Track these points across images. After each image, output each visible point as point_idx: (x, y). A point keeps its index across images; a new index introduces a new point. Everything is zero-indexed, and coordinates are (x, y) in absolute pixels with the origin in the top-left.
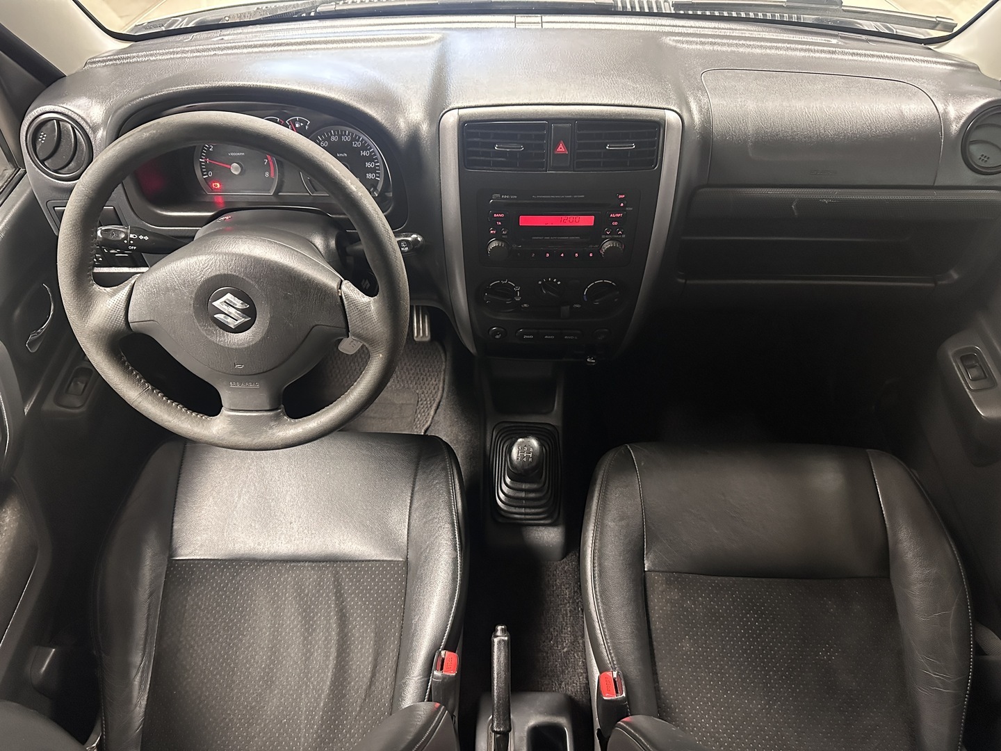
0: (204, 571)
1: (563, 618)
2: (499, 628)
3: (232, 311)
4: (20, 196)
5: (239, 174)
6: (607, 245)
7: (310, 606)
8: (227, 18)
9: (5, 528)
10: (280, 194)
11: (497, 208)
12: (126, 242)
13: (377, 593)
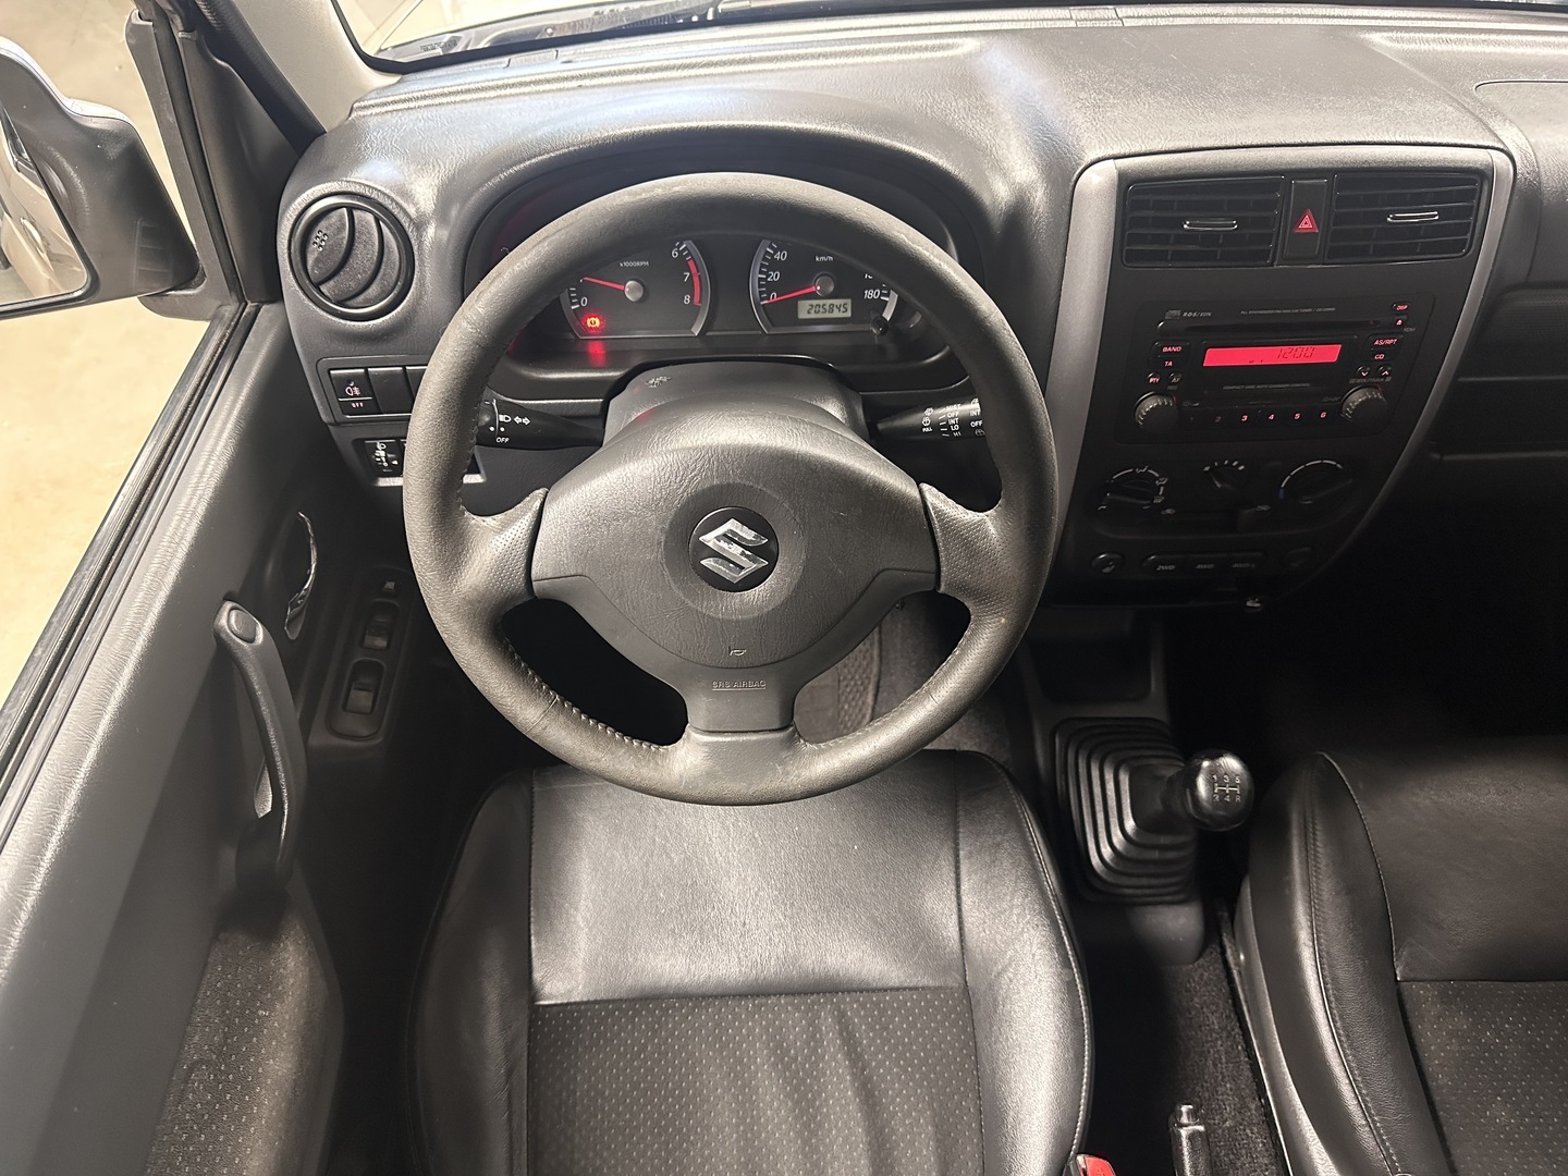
0: (599, 1025)
1: (1215, 1065)
2: (1184, 1109)
3: (736, 550)
4: (257, 350)
5: (641, 301)
6: (1357, 398)
7: (804, 1080)
8: (549, 31)
9: (291, 981)
10: (708, 334)
11: (1168, 336)
12: (492, 429)
13: (924, 1049)
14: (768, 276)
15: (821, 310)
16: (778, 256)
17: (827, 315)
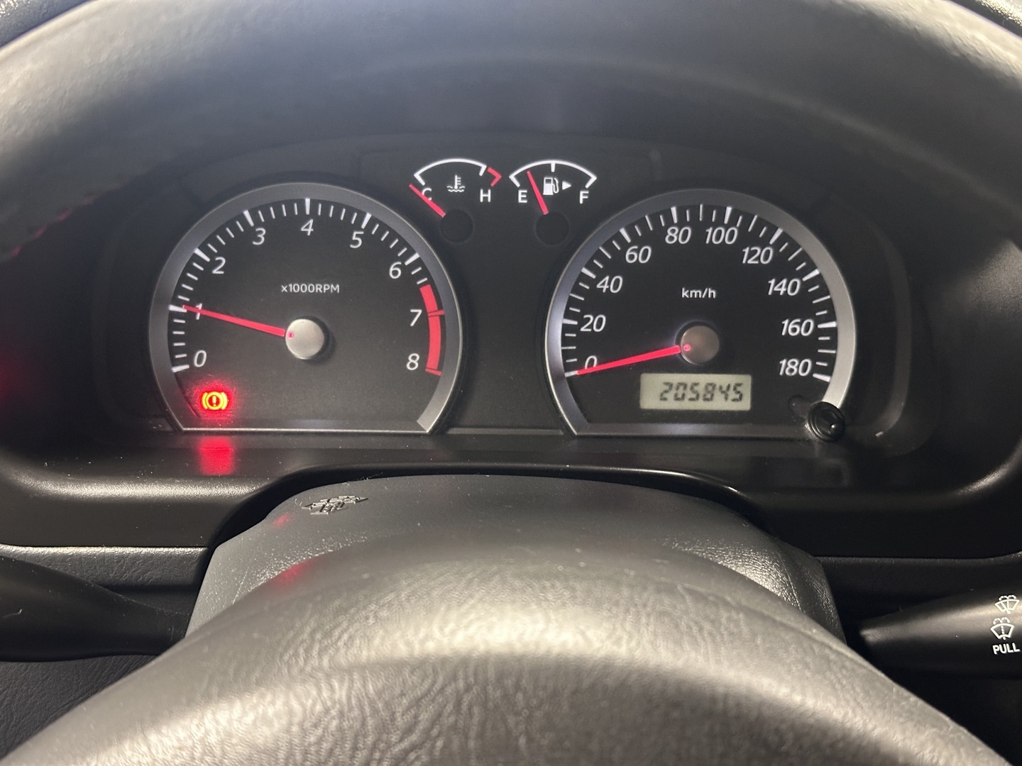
10: (451, 430)
14: (583, 322)
15: (690, 395)
16: (605, 285)
17: (701, 405)
